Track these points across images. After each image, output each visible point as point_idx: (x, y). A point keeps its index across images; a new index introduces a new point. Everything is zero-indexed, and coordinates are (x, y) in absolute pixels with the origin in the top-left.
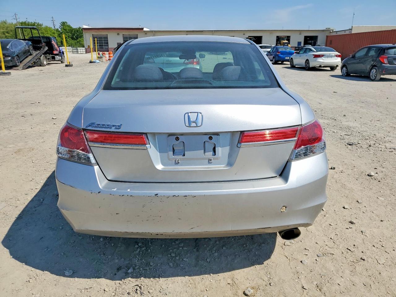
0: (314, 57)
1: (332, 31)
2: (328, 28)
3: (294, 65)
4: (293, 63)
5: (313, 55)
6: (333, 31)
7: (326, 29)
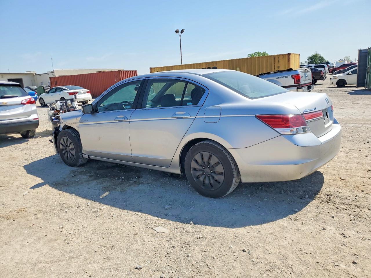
0: (69, 95)
1: (34, 74)
2: (29, 72)
3: (46, 104)
4: (44, 102)
5: (68, 93)
6: (36, 74)
7: (27, 72)
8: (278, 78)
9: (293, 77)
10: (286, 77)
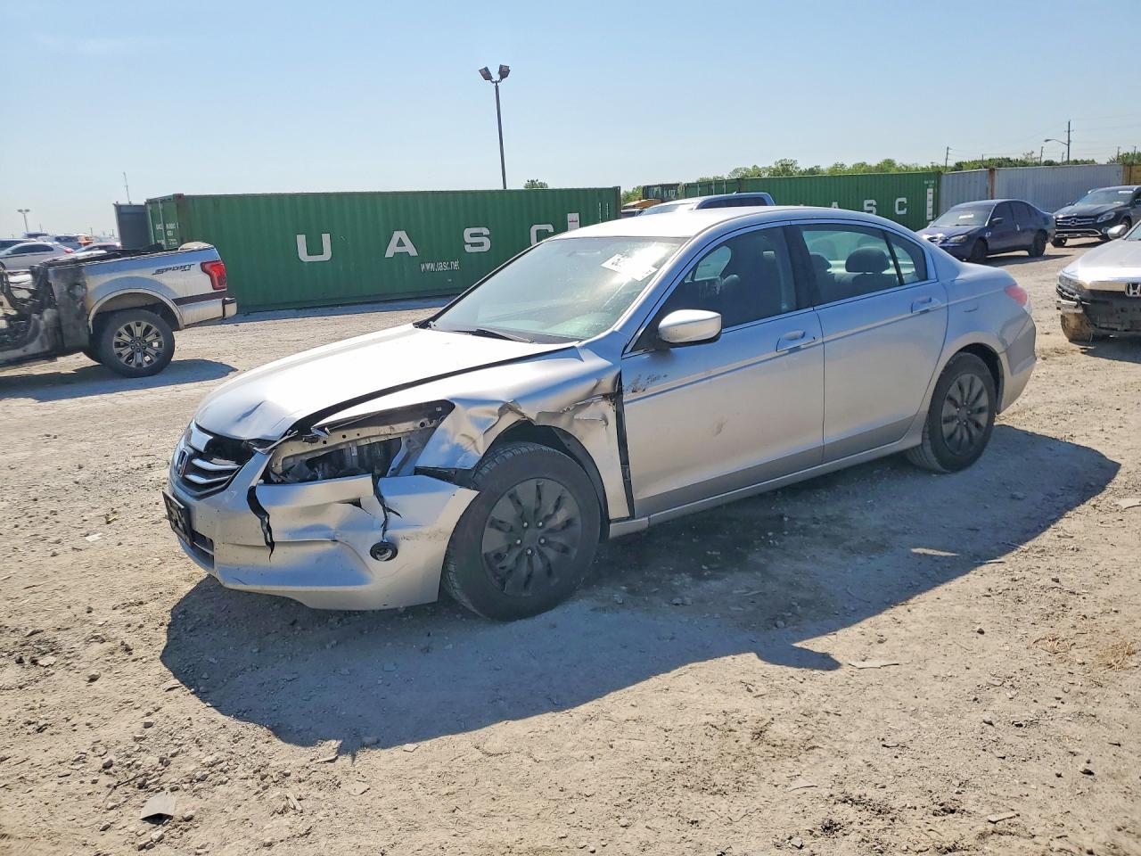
8: (159, 272)
9: (207, 267)
10: (183, 268)
